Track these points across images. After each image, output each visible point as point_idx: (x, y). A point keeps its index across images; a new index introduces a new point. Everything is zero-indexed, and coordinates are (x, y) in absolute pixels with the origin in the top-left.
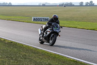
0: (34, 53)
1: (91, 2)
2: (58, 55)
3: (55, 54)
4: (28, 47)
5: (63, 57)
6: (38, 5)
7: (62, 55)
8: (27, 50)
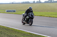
0: (7, 30)
1: (40, 1)
2: (21, 31)
3: (19, 30)
4: (3, 27)
5: (23, 31)
6: (9, 3)
7: (23, 30)
8: (3, 28)
